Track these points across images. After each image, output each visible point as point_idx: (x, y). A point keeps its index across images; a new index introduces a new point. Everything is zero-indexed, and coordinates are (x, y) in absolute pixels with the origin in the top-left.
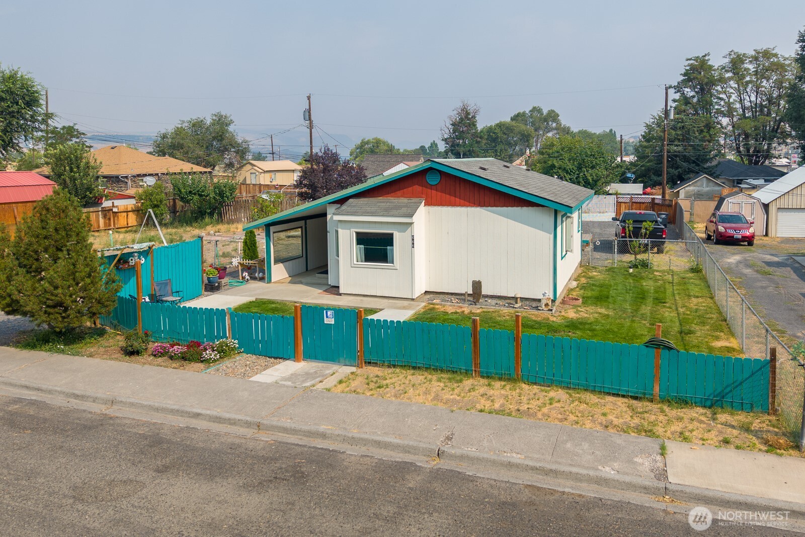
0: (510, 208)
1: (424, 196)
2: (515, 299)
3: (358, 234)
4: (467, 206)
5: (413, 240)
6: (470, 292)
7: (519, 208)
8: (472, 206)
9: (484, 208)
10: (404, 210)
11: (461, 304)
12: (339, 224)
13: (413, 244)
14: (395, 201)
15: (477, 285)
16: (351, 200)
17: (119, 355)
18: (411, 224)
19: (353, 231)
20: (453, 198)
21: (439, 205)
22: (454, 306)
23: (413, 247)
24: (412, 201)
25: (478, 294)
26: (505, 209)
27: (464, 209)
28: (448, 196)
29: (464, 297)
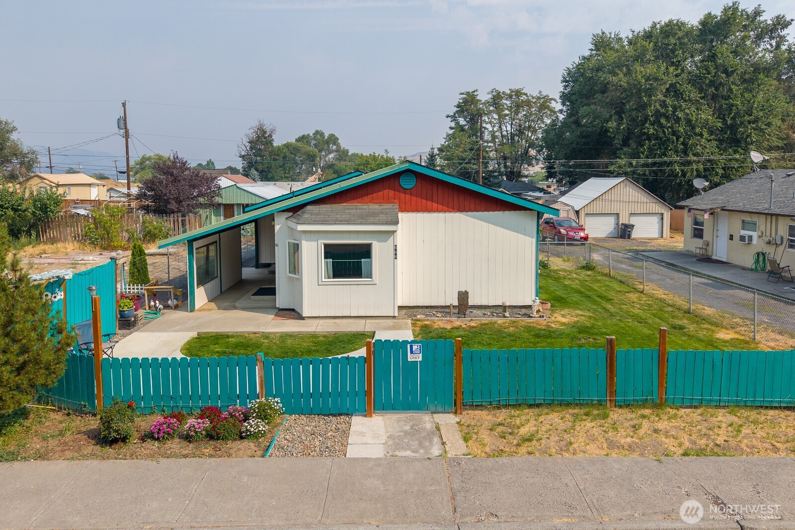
0: (491, 212)
1: (396, 201)
2: (504, 308)
3: (326, 246)
4: (445, 211)
5: (396, 250)
6: (456, 303)
7: (501, 213)
8: (450, 212)
9: (464, 213)
10: (382, 217)
11: (448, 318)
12: (303, 236)
13: (396, 254)
14: (364, 207)
15: (463, 296)
16: (309, 207)
17: (91, 448)
18: (394, 232)
19: (322, 242)
20: (429, 203)
21: (413, 211)
22: (442, 320)
23: (396, 258)
24: (384, 207)
25: (465, 306)
26: (486, 213)
27: (441, 215)
28: (424, 201)
29: (448, 310)
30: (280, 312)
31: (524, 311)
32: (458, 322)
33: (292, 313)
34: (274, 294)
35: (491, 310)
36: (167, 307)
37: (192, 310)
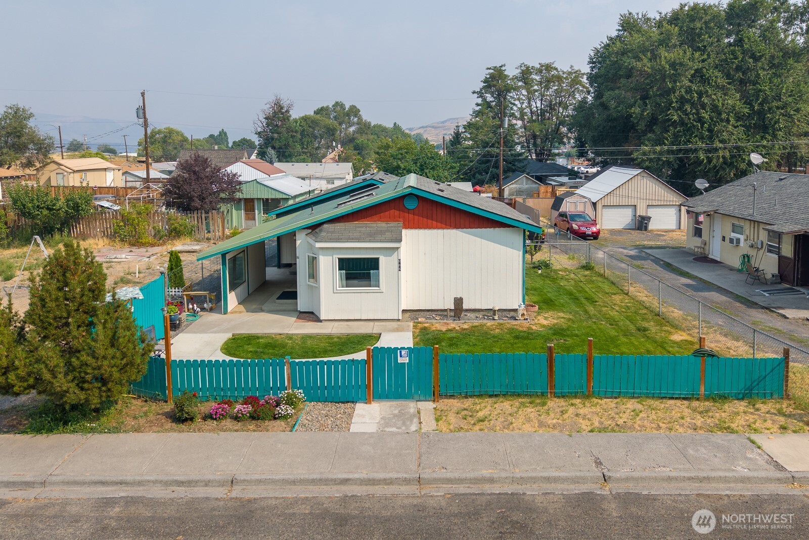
0: (483, 229)
1: (401, 219)
2: (494, 312)
3: (340, 259)
4: (443, 228)
5: (400, 263)
6: (453, 308)
7: (492, 229)
8: (448, 229)
9: (460, 230)
10: (388, 235)
11: (445, 321)
12: (321, 252)
13: (400, 267)
14: (373, 225)
15: (458, 302)
16: (325, 226)
18: (398, 248)
19: (336, 257)
20: (430, 221)
21: (416, 228)
22: (440, 322)
23: (400, 270)
24: (391, 225)
25: (460, 310)
26: (479, 229)
27: (440, 232)
28: (425, 219)
29: (446, 313)
30: (301, 315)
31: (512, 314)
32: (454, 325)
33: (311, 316)
34: (296, 298)
35: (484, 313)
36: (203, 309)
37: (226, 313)
